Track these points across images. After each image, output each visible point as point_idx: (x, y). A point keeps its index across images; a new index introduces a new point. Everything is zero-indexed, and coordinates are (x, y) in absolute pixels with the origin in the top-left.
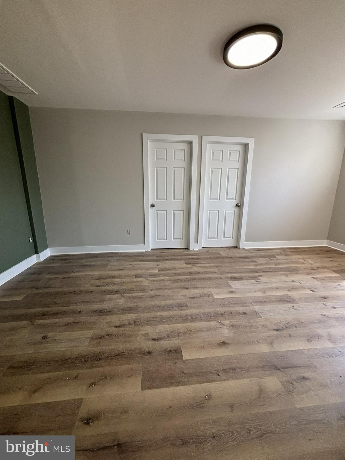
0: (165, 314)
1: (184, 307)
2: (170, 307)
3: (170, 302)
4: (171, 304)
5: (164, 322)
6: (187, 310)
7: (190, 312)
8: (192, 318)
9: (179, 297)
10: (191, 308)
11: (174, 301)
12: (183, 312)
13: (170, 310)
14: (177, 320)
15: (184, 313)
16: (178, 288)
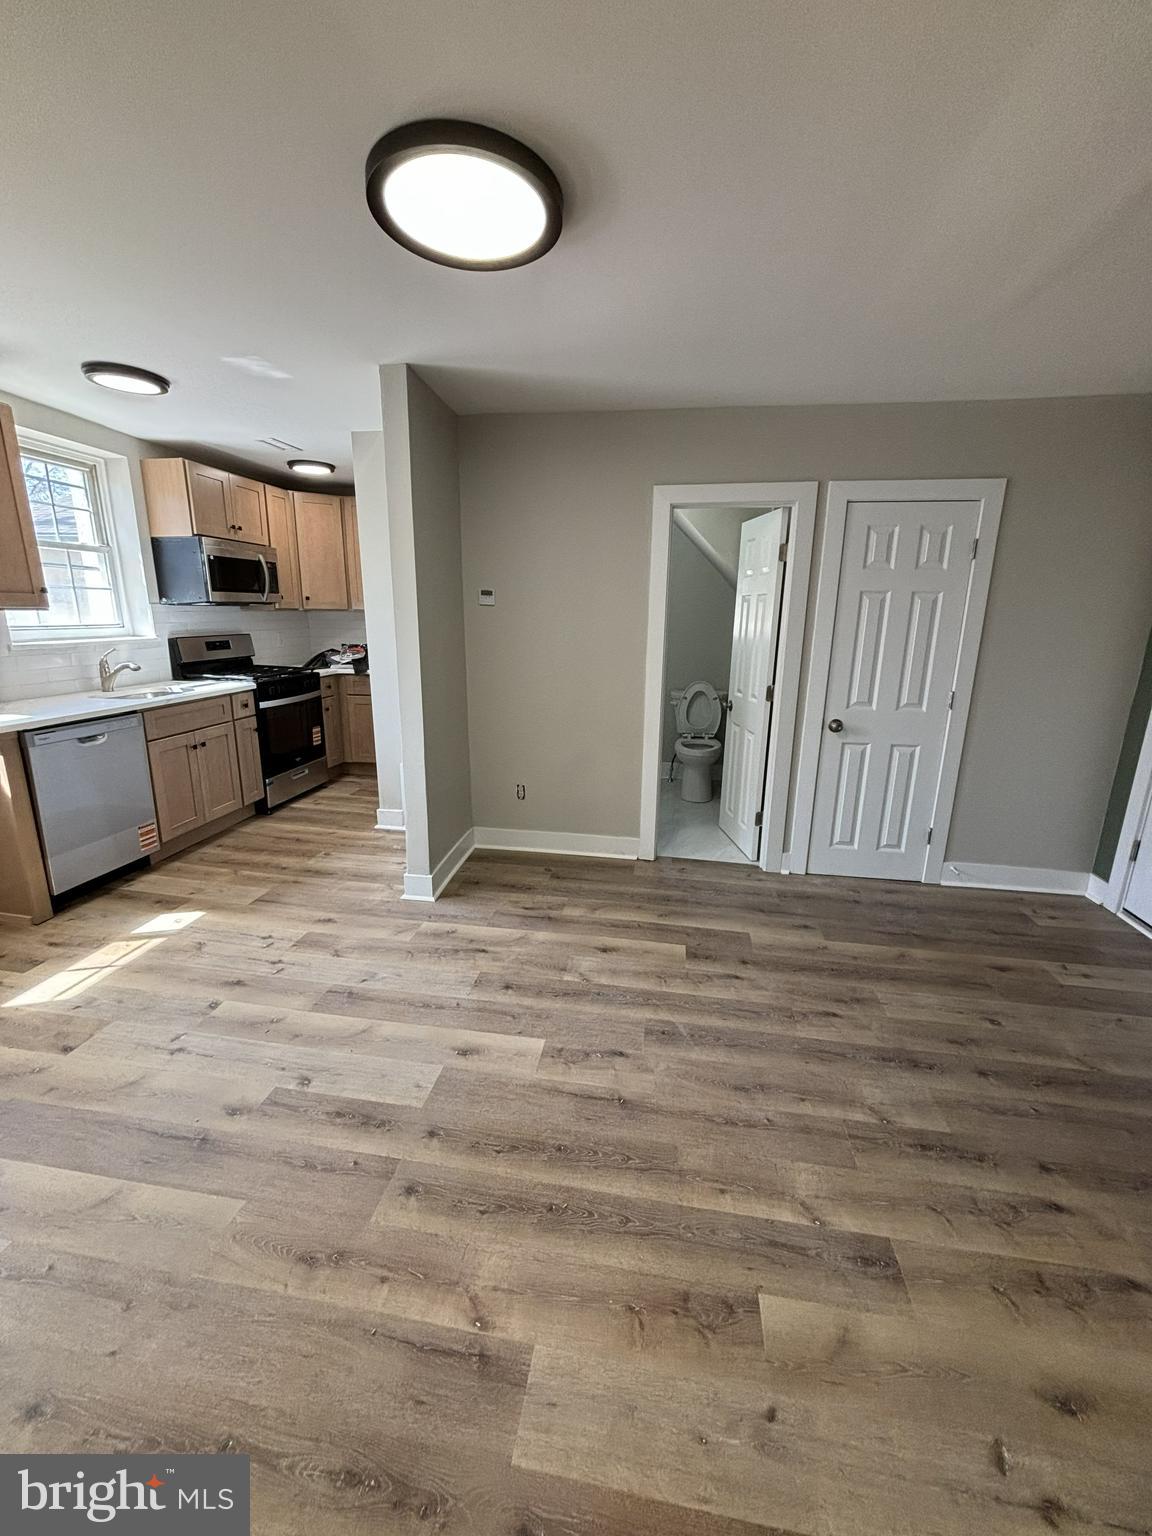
0: (715, 1022)
1: (657, 1028)
2: (700, 1036)
3: (697, 1054)
4: (696, 1048)
5: (718, 1003)
6: (650, 1020)
7: (646, 1014)
8: (646, 999)
9: (662, 1066)
10: (637, 1023)
11: (682, 1054)
12: (664, 1016)
13: (701, 1028)
14: (685, 1003)
15: (662, 1014)
16: (657, 1111)
